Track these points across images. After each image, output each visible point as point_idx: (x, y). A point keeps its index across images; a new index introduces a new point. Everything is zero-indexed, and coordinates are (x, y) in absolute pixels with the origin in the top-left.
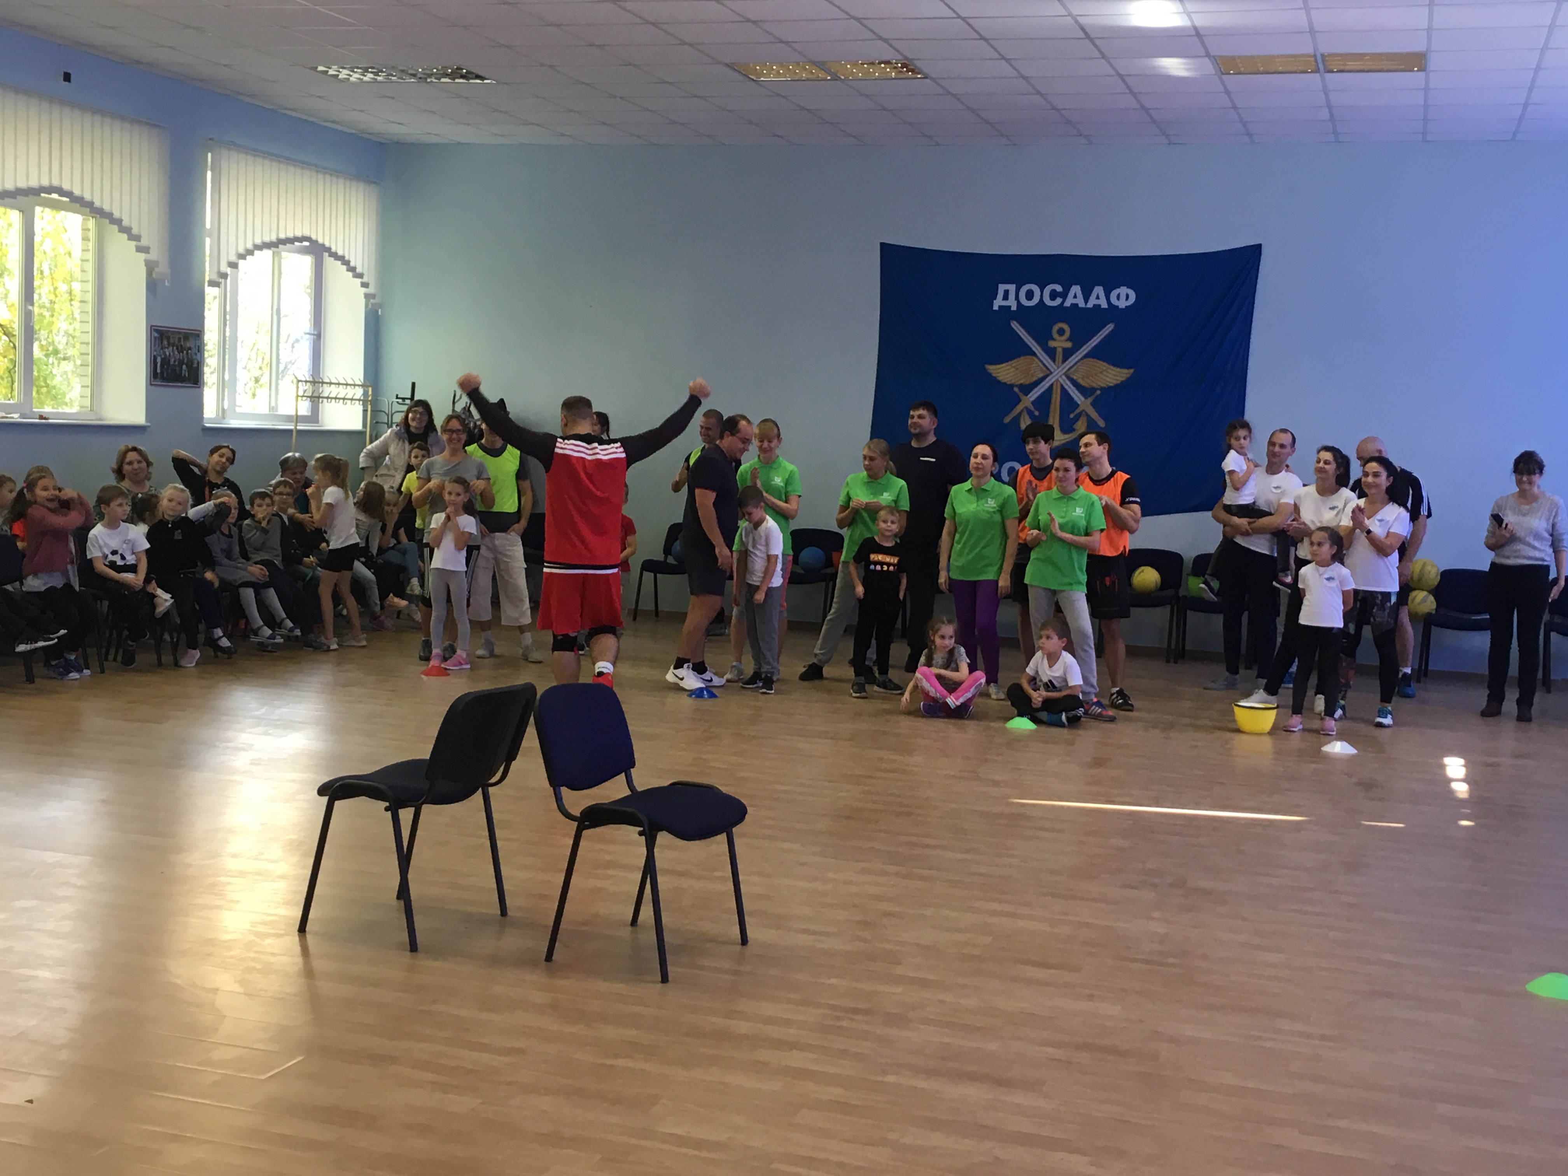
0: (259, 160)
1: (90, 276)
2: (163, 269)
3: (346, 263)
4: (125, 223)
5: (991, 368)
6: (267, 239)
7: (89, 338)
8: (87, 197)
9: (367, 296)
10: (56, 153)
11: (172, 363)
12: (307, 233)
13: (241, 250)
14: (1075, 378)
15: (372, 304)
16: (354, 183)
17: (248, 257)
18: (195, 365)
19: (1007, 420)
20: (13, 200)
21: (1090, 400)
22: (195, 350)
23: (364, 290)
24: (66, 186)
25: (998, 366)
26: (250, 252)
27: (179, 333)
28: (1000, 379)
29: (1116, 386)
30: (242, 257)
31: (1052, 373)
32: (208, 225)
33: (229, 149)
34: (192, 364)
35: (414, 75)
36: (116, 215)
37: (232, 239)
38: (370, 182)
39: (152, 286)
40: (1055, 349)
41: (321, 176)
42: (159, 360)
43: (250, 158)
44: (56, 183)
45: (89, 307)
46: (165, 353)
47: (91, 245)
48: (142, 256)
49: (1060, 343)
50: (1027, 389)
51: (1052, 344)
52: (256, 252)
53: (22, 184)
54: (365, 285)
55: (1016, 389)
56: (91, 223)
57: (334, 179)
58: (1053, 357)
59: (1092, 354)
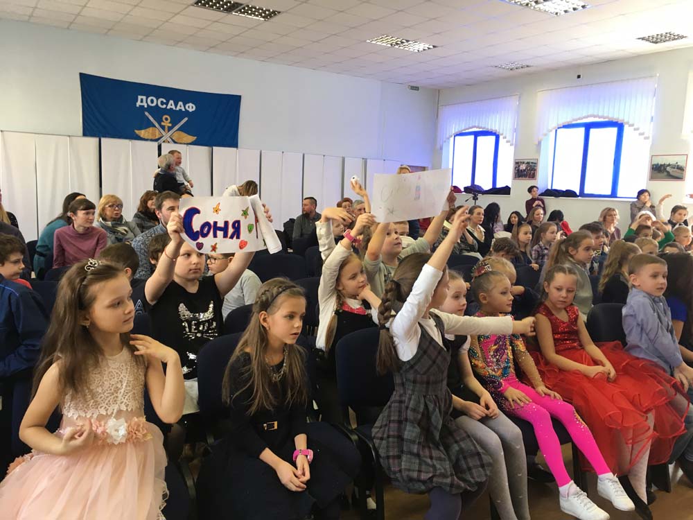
14: (173, 139)
25: (139, 131)
28: (142, 136)
31: (164, 136)
40: (164, 126)
49: (166, 124)
58: (164, 129)
59: (179, 130)
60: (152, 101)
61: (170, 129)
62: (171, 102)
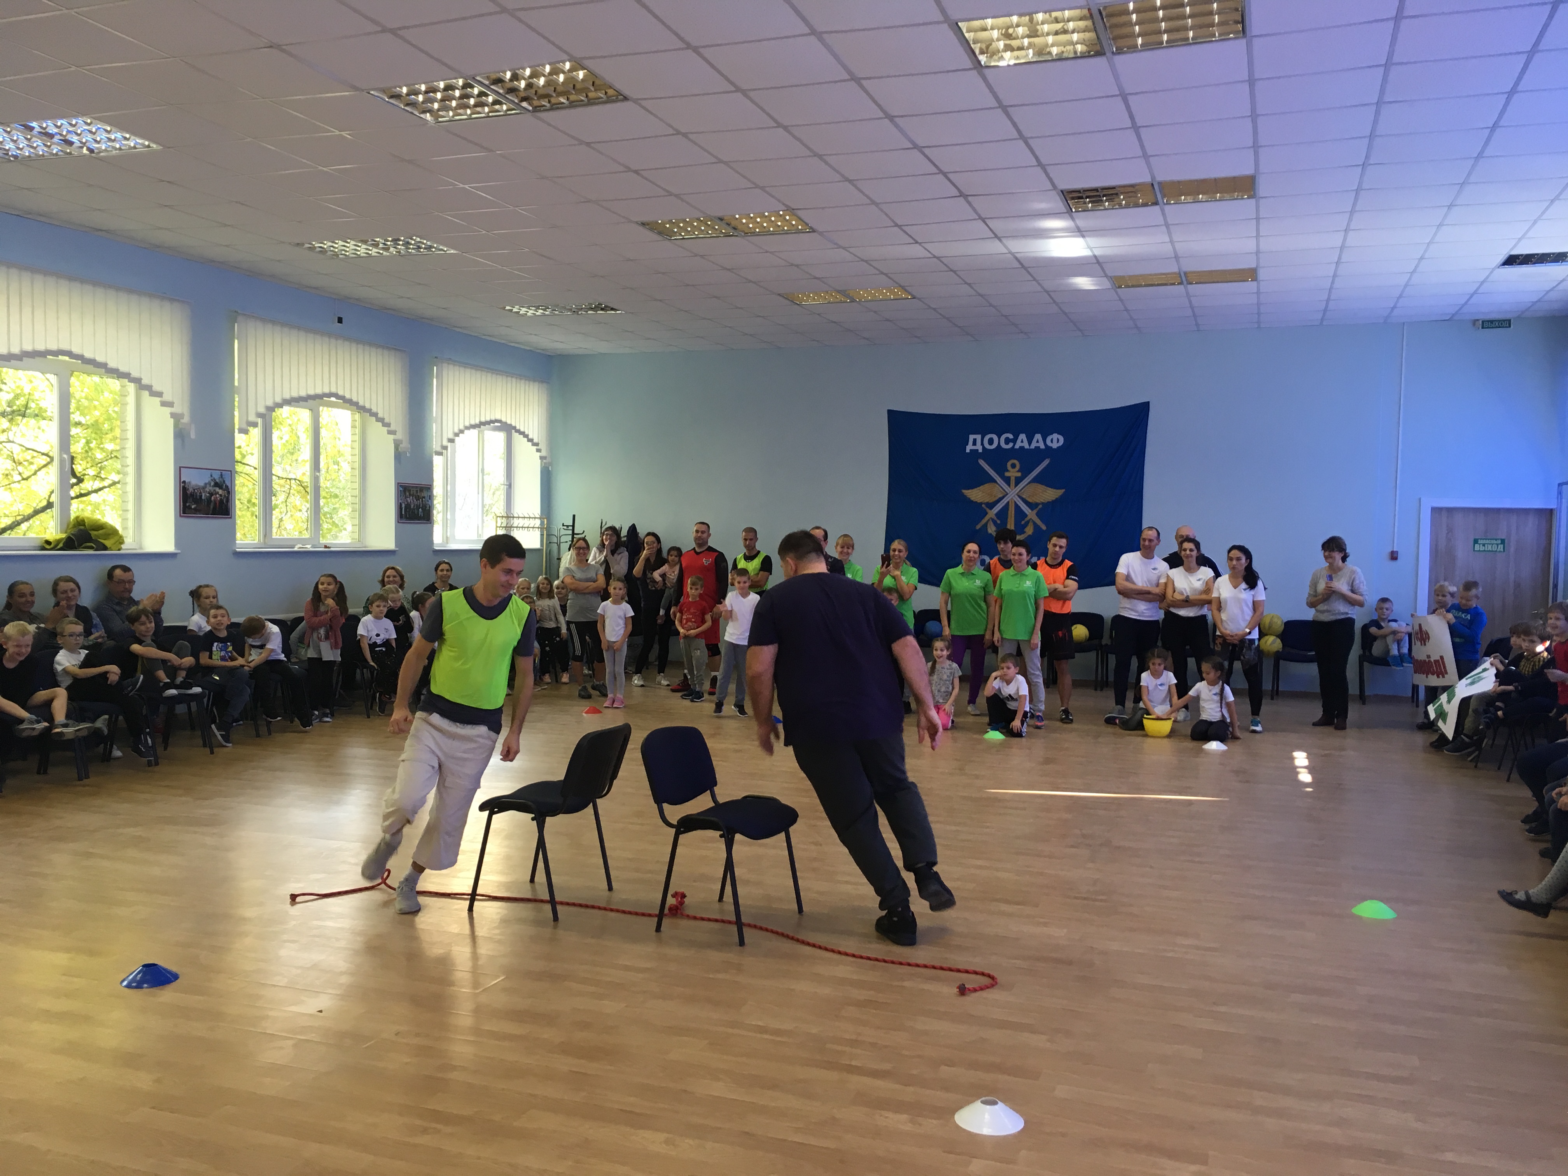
0: (468, 371)
1: (357, 451)
2: (405, 445)
3: (526, 436)
4: (380, 415)
5: (965, 492)
6: (473, 423)
7: (357, 492)
8: (355, 399)
9: (541, 458)
10: (333, 371)
11: (412, 506)
12: (498, 417)
13: (456, 431)
14: (1024, 497)
15: (545, 463)
16: (531, 383)
17: (461, 435)
18: (428, 508)
19: (978, 527)
20: (305, 403)
21: (1035, 511)
22: (427, 498)
23: (539, 454)
24: (341, 393)
25: (970, 491)
26: (462, 432)
27: (417, 487)
28: (972, 499)
29: (1053, 502)
30: (457, 435)
31: (1007, 494)
32: (434, 415)
33: (448, 364)
34: (426, 507)
35: (570, 310)
36: (374, 410)
37: (450, 423)
38: (542, 382)
39: (398, 456)
40: (1009, 478)
41: (509, 379)
42: (403, 506)
43: (462, 369)
44: (333, 390)
45: (357, 472)
46: (407, 501)
47: (357, 431)
48: (392, 437)
49: (1013, 473)
50: (991, 506)
51: (1007, 474)
52: (466, 431)
53: (311, 392)
54: (538, 450)
55: (983, 506)
56: (357, 416)
57: (518, 380)
58: (1008, 483)
59: (1035, 480)
60: (991, 442)
61: (1018, 481)
62: (1023, 436)
